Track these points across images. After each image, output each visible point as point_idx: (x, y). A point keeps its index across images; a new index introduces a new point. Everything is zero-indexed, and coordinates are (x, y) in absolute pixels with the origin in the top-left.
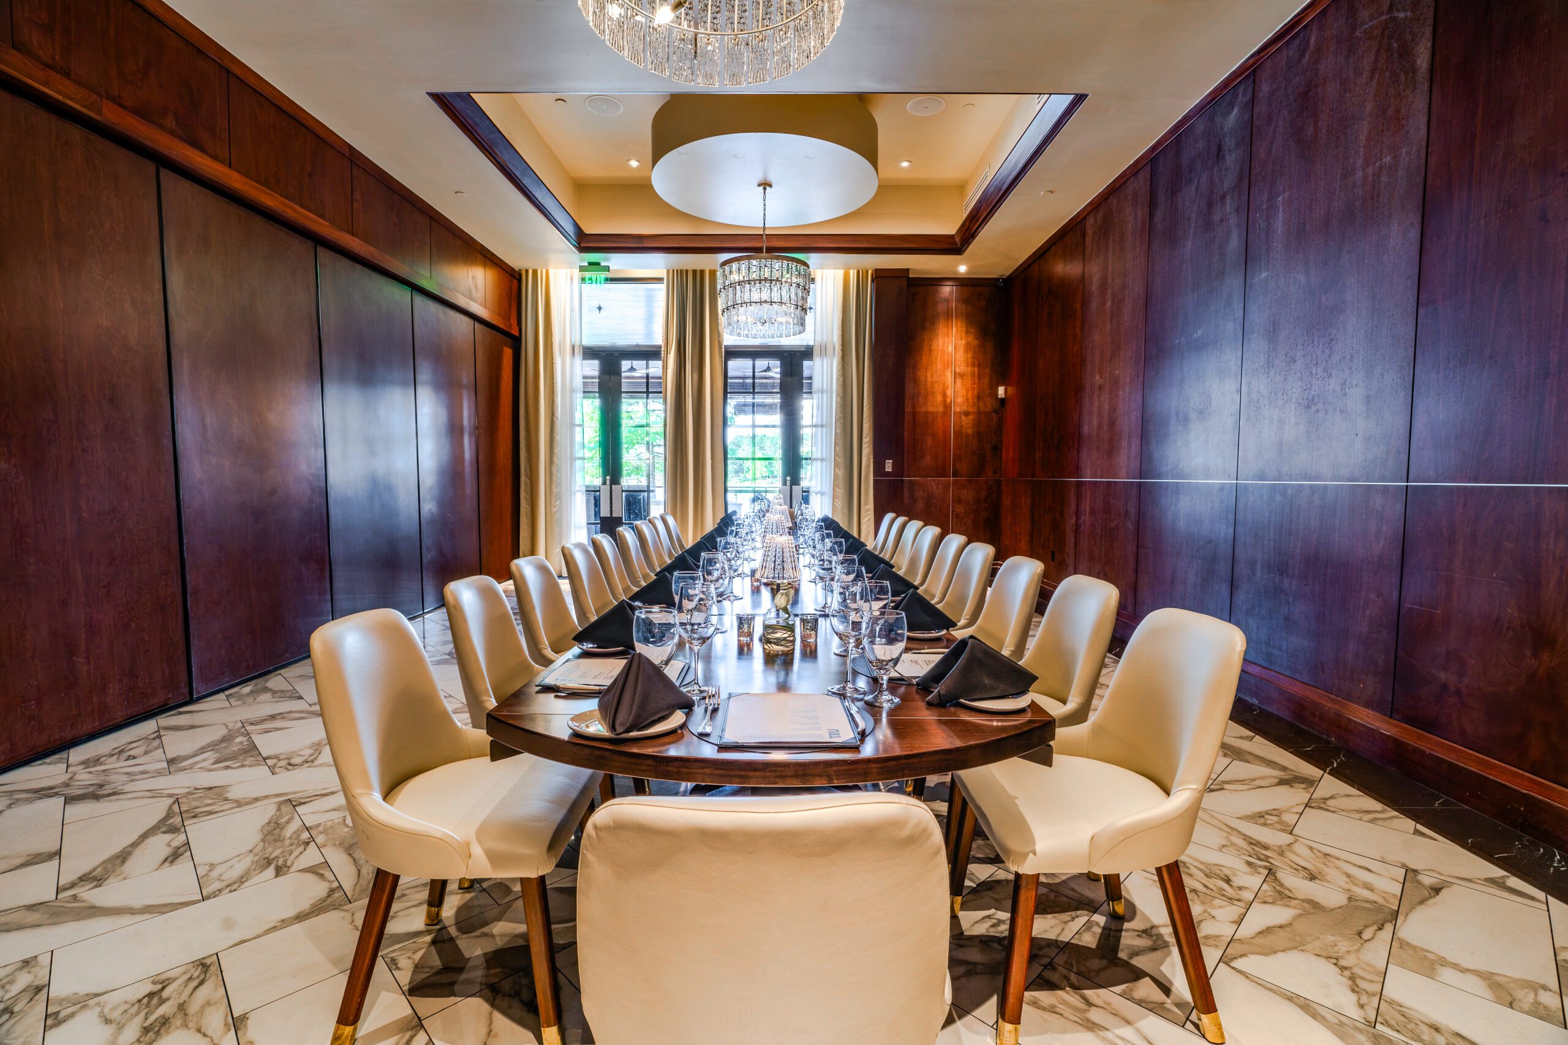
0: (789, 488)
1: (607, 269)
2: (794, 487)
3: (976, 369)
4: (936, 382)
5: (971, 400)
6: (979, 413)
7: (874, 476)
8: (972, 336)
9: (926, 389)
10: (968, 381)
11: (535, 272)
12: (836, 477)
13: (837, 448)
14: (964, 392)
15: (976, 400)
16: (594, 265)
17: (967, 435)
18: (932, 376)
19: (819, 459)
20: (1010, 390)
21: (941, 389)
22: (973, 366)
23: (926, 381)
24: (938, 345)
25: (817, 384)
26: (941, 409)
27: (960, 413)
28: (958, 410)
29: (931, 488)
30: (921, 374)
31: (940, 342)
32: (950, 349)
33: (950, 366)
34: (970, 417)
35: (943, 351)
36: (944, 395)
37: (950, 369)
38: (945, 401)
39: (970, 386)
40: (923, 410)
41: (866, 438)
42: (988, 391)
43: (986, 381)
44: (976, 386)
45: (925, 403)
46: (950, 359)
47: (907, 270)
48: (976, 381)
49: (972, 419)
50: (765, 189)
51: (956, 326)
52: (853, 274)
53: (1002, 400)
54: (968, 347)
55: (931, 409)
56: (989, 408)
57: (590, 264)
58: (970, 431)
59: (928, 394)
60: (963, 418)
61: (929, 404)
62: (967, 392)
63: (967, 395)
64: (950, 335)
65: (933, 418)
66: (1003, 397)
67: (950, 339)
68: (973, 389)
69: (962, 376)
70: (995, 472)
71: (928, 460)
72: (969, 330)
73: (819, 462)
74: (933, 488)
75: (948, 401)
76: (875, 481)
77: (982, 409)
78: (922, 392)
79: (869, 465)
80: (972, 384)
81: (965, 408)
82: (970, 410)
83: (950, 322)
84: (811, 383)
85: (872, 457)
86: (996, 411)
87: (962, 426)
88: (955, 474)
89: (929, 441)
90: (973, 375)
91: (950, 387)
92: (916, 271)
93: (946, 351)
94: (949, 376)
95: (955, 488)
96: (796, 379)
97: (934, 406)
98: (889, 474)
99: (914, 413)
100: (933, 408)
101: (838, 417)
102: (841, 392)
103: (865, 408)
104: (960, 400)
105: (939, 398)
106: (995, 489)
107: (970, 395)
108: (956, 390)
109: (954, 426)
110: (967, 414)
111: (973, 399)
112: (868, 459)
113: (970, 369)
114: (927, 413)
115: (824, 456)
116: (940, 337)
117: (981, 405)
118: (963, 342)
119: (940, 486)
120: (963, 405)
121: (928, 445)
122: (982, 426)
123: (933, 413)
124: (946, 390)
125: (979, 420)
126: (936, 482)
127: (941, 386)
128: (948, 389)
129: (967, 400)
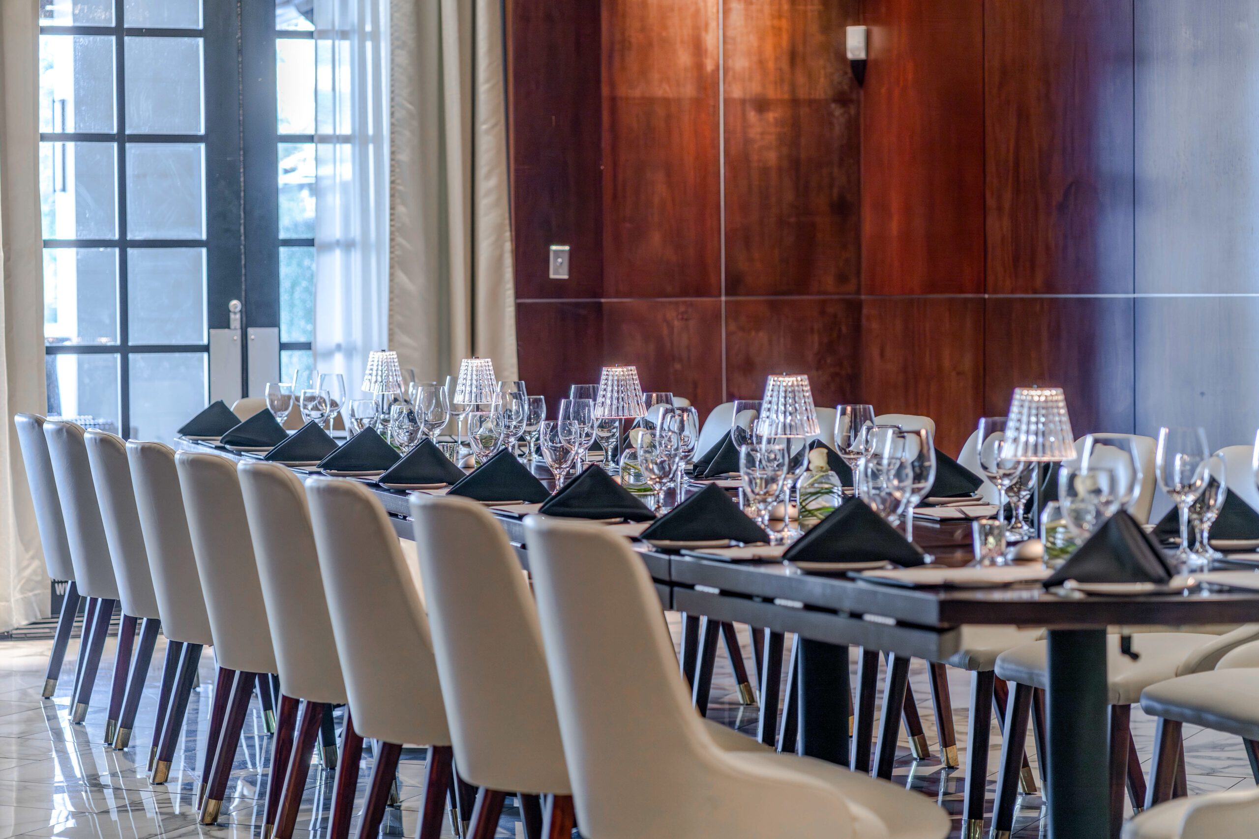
2: (252, 332)
4: (673, 9)
5: (771, 65)
6: (795, 102)
7: (518, 294)
9: (643, 29)
12: (395, 294)
13: (401, 209)
14: (753, 40)
15: (785, 65)
17: (765, 171)
19: (338, 243)
20: (878, 33)
21: (687, 31)
23: (645, 5)
26: (689, 90)
27: (743, 102)
28: (737, 93)
29: (665, 331)
34: (771, 116)
36: (698, 49)
38: (699, 66)
39: (768, 23)
40: (637, 93)
41: (488, 177)
42: (817, 38)
43: (812, 8)
44: (784, 24)
45: (644, 73)
48: (785, 8)
49: (778, 122)
53: (859, 68)
55: (661, 90)
56: (822, 89)
58: (772, 157)
59: (650, 44)
60: (752, 116)
61: (656, 76)
62: (762, 39)
63: (760, 52)
65: (669, 117)
66: (862, 56)
68: (777, 31)
70: (842, 279)
73: (338, 254)
74: (671, 328)
75: (709, 66)
76: (520, 309)
77: (802, 94)
78: (635, 37)
79: (500, 259)
80: (773, 17)
81: (755, 88)
82: (771, 93)
85: (508, 234)
86: (842, 99)
87: (747, 141)
88: (735, 285)
89: (658, 186)
91: (713, 24)
95: (734, 327)
98: (559, 287)
99: (613, 99)
100: (666, 86)
101: (399, 114)
102: (409, 38)
103: (483, 88)
104: (740, 63)
105: (684, 58)
106: (844, 329)
107: (769, 51)
108: (730, 33)
109: (727, 142)
110: (761, 105)
111: (777, 59)
112: (498, 244)
114: (649, 102)
115: (356, 232)
117: (801, 79)
119: (692, 323)
120: (751, 79)
121: (656, 200)
122: (803, 141)
123: (667, 101)
124: (703, 34)
125: (795, 124)
126: (682, 309)
127: (689, 22)
128: (706, 31)
129: (761, 63)
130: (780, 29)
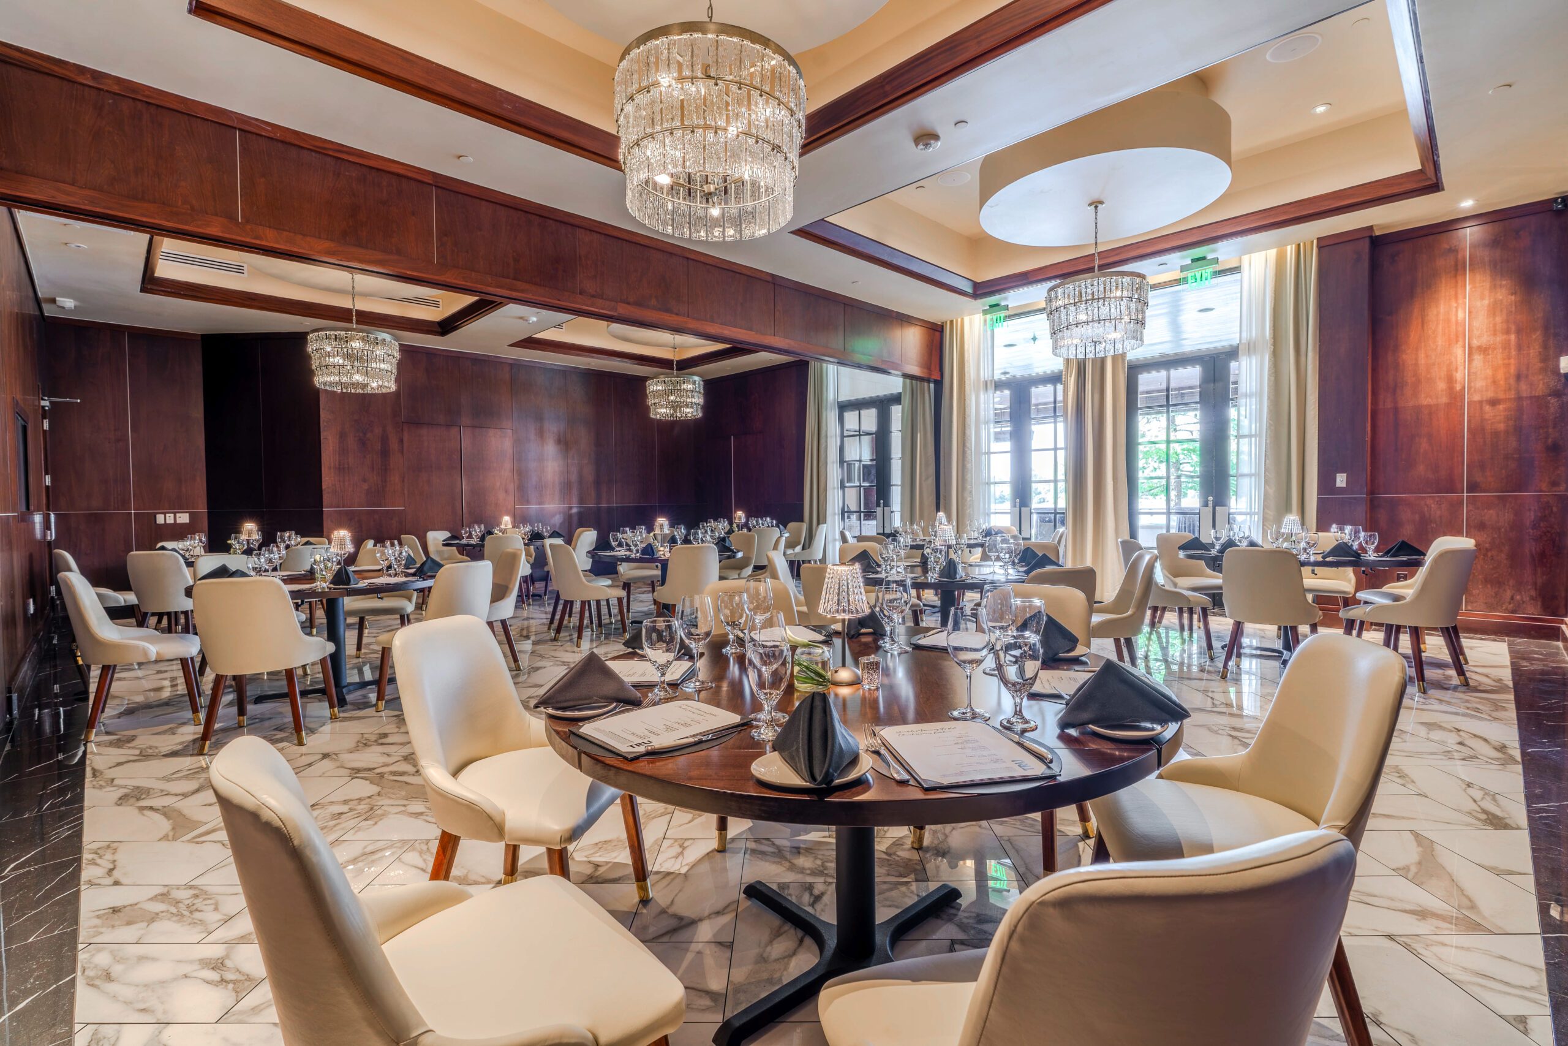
0: (1211, 509)
1: (1007, 307)
2: (1217, 508)
3: (1513, 337)
4: (1434, 364)
5: (1502, 382)
6: (1519, 399)
8: (1504, 290)
9: (1417, 375)
10: (1498, 357)
11: (952, 322)
13: (1268, 461)
14: (1490, 372)
15: (1512, 381)
16: (995, 306)
17: (1496, 434)
18: (1427, 356)
21: (1443, 373)
22: (1507, 332)
23: (1416, 364)
24: (1437, 315)
25: (1243, 388)
26: (1444, 400)
27: (1481, 402)
28: (1477, 398)
29: (1425, 509)
30: (1407, 357)
31: (1442, 308)
32: (1460, 315)
33: (1461, 340)
34: (1501, 407)
35: (1448, 321)
36: (1450, 380)
37: (1460, 343)
38: (1452, 388)
39: (1500, 362)
40: (1411, 404)
42: (1537, 365)
43: (1534, 351)
44: (1512, 361)
45: (1415, 395)
46: (1460, 329)
47: (1371, 228)
48: (1513, 353)
49: (1505, 410)
50: (1096, 207)
51: (1472, 282)
52: (1290, 250)
54: (1493, 310)
55: (1424, 401)
56: (1540, 389)
57: (991, 306)
58: (1501, 427)
59: (1420, 382)
60: (1487, 408)
61: (1423, 396)
62: (1496, 371)
63: (1494, 377)
64: (1460, 296)
65: (1430, 414)
67: (1460, 301)
68: (1507, 365)
69: (1484, 350)
70: (1555, 484)
71: (1421, 469)
72: (1498, 283)
74: (1430, 509)
75: (1458, 387)
76: (1320, 500)
77: (1526, 393)
78: (1410, 380)
79: (1313, 480)
80: (1504, 359)
81: (1490, 394)
82: (1501, 396)
83: (1459, 278)
84: (1236, 388)
85: (1317, 470)
86: (1557, 394)
87: (1485, 421)
88: (1473, 489)
89: (1424, 445)
90: (1506, 346)
91: (1461, 368)
92: (1381, 227)
93: (1453, 319)
94: (1459, 353)
95: (1471, 508)
96: (1219, 385)
97: (1434, 394)
98: (1341, 490)
99: (1396, 410)
100: (1429, 399)
101: (1268, 425)
102: (1271, 395)
103: (1309, 410)
104: (1480, 384)
105: (1441, 385)
106: (1555, 509)
107: (1500, 375)
108: (1473, 370)
109: (1469, 421)
110: (1493, 402)
111: (1506, 379)
113: (1500, 338)
114: (1418, 409)
116: (1442, 302)
117: (1524, 386)
118: (1486, 302)
119: (1443, 506)
120: (1487, 390)
121: (1422, 450)
122: (1525, 417)
123: (1429, 406)
124: (1454, 373)
125: (1520, 410)
126: (1437, 499)
127: (1445, 369)
128: (1457, 371)
129: (1494, 382)
130: (1509, 364)
